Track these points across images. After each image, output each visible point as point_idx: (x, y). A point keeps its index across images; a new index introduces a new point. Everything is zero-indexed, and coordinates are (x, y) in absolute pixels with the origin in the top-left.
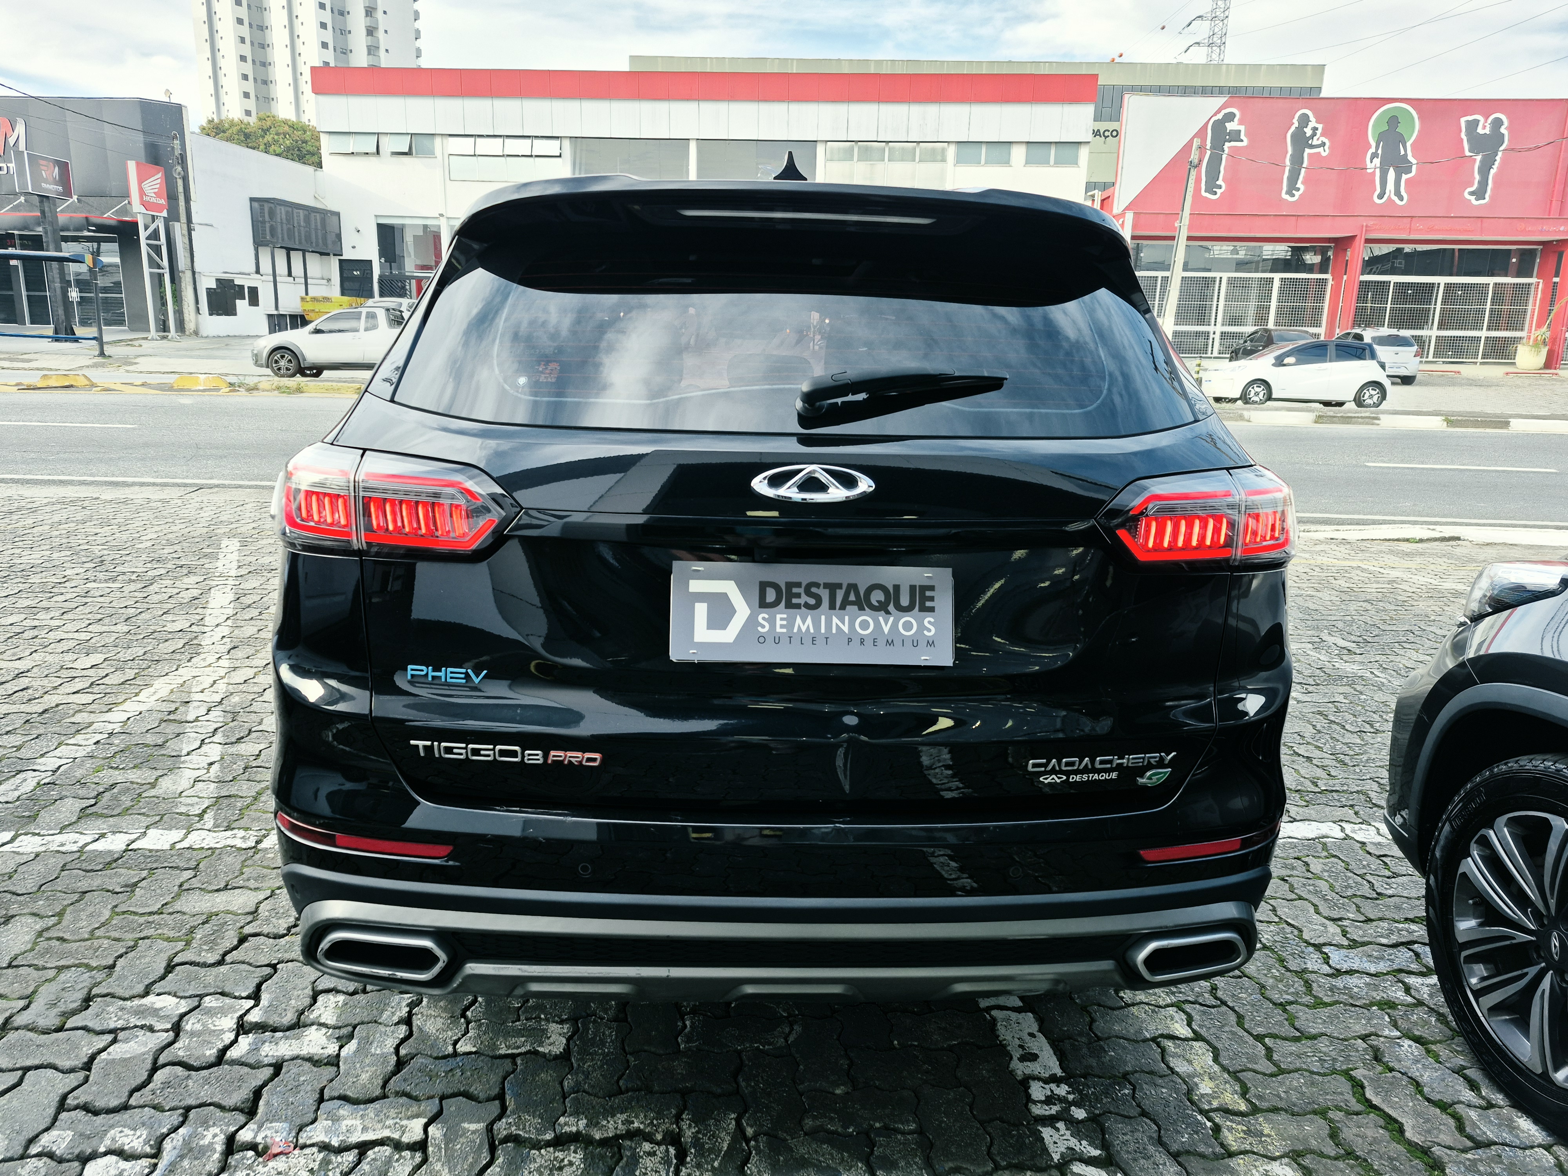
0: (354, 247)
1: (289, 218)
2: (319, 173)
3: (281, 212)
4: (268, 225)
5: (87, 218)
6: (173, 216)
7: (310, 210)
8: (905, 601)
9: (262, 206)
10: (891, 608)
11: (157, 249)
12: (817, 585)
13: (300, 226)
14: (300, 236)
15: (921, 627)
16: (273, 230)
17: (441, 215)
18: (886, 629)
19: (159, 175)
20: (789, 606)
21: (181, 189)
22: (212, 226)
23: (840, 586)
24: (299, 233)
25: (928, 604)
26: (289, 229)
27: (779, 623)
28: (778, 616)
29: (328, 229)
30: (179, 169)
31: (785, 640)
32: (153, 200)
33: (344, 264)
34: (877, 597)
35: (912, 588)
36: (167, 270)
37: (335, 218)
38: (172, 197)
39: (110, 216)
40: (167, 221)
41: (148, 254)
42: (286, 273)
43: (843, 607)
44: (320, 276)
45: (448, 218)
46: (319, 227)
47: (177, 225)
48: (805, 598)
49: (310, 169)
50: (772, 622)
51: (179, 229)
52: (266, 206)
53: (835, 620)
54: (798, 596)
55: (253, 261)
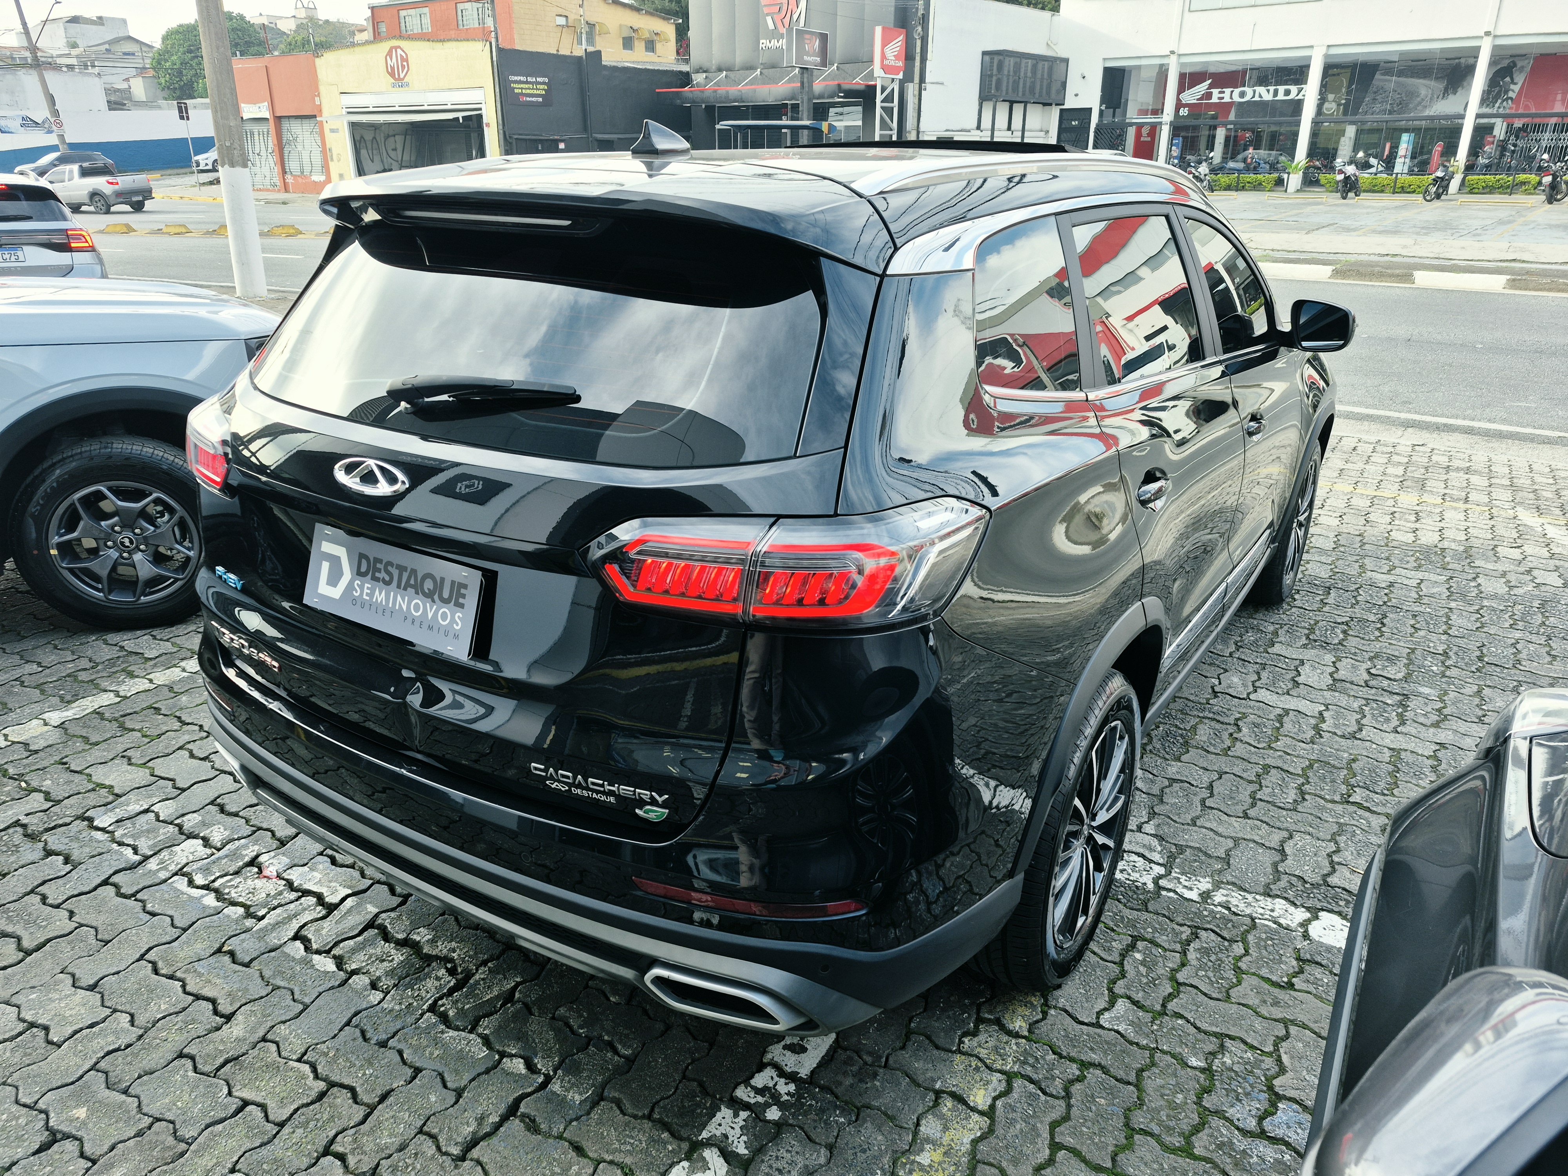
0: (1076, 95)
1: (1017, 67)
2: (1057, 18)
3: (1009, 63)
4: (994, 79)
5: (839, 85)
6: (908, 77)
7: (1037, 59)
8: (446, 595)
9: (992, 59)
10: (436, 597)
11: (889, 111)
12: (392, 564)
13: (1026, 77)
14: (1024, 87)
15: (453, 620)
16: (999, 82)
17: (1172, 52)
18: (430, 615)
19: (901, 38)
20: (375, 579)
21: (918, 50)
22: (942, 84)
23: (405, 569)
24: (1025, 84)
25: (461, 600)
26: (1014, 81)
27: (366, 591)
28: (367, 585)
29: (1054, 77)
30: (920, 29)
31: (367, 606)
32: (892, 63)
33: (1065, 114)
34: (428, 585)
35: (453, 582)
36: (896, 131)
37: (1064, 65)
38: (909, 57)
39: (858, 82)
40: (902, 83)
41: (881, 116)
42: (1006, 126)
43: (405, 589)
44: (1039, 128)
45: (1179, 55)
46: (1046, 76)
47: (911, 85)
48: (382, 575)
49: (1047, 14)
50: (362, 587)
51: (911, 89)
52: (996, 59)
53: (399, 598)
54: (379, 571)
55: (976, 117)
